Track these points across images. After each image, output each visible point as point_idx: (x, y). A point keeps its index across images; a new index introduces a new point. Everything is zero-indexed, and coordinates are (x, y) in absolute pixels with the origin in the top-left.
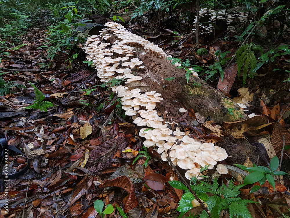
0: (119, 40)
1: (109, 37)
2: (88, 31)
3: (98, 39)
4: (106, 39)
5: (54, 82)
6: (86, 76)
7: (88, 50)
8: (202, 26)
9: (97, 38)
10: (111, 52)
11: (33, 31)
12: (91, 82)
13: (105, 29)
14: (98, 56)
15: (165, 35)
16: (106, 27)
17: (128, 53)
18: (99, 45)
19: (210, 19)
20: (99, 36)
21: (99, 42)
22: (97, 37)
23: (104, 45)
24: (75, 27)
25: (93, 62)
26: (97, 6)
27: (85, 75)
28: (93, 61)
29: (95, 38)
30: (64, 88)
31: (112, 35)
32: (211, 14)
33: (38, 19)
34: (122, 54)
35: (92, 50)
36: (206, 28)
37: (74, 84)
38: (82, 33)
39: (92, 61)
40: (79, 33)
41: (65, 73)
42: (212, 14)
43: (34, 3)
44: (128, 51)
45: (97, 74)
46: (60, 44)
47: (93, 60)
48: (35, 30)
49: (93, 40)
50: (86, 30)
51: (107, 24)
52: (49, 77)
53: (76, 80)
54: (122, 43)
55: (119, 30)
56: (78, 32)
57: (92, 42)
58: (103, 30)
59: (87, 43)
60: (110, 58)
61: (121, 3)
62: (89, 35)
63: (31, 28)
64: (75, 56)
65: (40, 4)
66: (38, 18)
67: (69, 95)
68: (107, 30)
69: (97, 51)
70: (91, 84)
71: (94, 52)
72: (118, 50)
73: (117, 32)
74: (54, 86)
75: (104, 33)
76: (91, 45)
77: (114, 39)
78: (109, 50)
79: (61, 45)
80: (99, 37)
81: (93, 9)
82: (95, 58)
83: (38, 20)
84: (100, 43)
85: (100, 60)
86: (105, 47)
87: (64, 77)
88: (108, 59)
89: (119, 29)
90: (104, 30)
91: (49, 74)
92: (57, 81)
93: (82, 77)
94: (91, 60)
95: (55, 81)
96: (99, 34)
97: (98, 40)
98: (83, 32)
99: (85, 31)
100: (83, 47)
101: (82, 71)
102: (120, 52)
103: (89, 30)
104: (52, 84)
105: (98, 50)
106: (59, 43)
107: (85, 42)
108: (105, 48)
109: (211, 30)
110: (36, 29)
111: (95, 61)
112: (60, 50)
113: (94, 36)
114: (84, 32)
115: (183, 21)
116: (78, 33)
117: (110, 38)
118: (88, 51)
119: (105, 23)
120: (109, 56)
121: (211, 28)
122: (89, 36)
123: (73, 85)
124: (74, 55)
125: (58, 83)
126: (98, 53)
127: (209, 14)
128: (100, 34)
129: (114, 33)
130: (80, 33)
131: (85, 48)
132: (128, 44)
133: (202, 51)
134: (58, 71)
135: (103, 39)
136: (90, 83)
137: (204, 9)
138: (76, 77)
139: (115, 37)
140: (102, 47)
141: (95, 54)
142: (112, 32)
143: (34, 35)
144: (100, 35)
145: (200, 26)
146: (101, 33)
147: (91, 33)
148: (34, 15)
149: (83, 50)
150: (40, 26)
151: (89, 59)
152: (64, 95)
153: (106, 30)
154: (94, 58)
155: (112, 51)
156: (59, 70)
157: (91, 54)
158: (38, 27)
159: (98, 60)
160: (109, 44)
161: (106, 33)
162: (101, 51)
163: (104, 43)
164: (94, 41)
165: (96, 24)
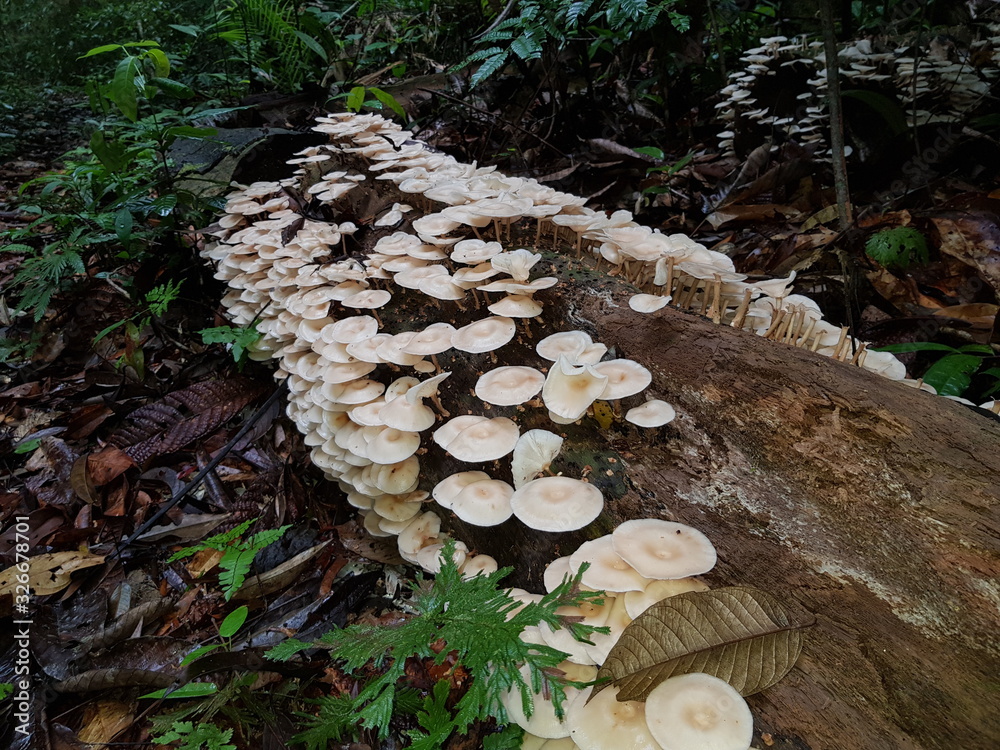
0: (409, 203)
1: (344, 188)
2: (231, 164)
3: (285, 200)
4: (325, 198)
5: (34, 462)
6: (223, 413)
7: (232, 264)
8: (765, 116)
9: (277, 195)
10: (374, 284)
11: (9, 173)
12: (252, 456)
13: (317, 148)
14: (292, 303)
15: (600, 165)
16: (324, 139)
17: (497, 297)
18: (289, 233)
19: (809, 82)
20: (286, 183)
21: (289, 218)
22: (278, 189)
23: (321, 234)
24: (161, 142)
25: (263, 335)
26: (272, 60)
27: (218, 409)
28: (260, 328)
29: (267, 198)
30: (85, 510)
31: (362, 177)
32: (810, 61)
33: (44, 128)
34: (454, 297)
35: (252, 267)
36: (789, 124)
37: (148, 475)
38: (202, 174)
39: (252, 325)
40: (189, 172)
41: (99, 397)
42: (816, 61)
43: (42, 75)
44: (492, 279)
45: (289, 410)
46: (85, 232)
47: (257, 319)
48: (16, 170)
49: (256, 209)
50: (222, 158)
51: (326, 125)
52: (21, 417)
53: (162, 446)
54: (436, 226)
55: (398, 149)
56: (187, 167)
57: (249, 221)
58: (305, 156)
59: (226, 223)
60: (372, 324)
61: (367, 49)
62: (234, 184)
63: (6, 164)
64: (161, 298)
65: (60, 78)
66: (45, 124)
67: (111, 566)
68: (332, 154)
69: (283, 271)
70: (255, 468)
71: (263, 274)
72: (424, 270)
73: (389, 158)
74: (28, 490)
75: (315, 173)
76: (249, 235)
77: (375, 196)
78: (357, 267)
79: (88, 240)
80: (287, 190)
81: (253, 75)
82: (271, 313)
83: (41, 130)
84: (299, 226)
85: (305, 334)
86: (330, 247)
87: (94, 424)
88: (360, 337)
89: (397, 145)
90: (313, 156)
91: (23, 402)
92: (53, 454)
93: (197, 426)
94: (250, 317)
95: (40, 452)
96: (289, 172)
97: (286, 204)
98: (207, 171)
99: (215, 163)
100: (207, 246)
101: (200, 386)
102: (440, 286)
103: (235, 156)
104: (23, 476)
105: (290, 264)
106: (78, 232)
107: (218, 219)
108: (329, 252)
109: (816, 131)
110: (28, 164)
111: (273, 330)
112: (80, 270)
113: (261, 188)
114: (212, 167)
115: (633, 107)
116: (183, 175)
117: (349, 194)
118: (229, 268)
119: (318, 119)
120: (365, 312)
121: (815, 123)
122: (237, 189)
123: (144, 482)
124: (153, 294)
125: (58, 468)
126: (290, 283)
127: (802, 61)
128: (292, 176)
129: (372, 168)
130: (196, 172)
131: (215, 253)
132: (481, 230)
133: (902, 247)
134: (72, 382)
135: (308, 198)
136: (248, 462)
137: (772, 39)
138: (164, 427)
139: (378, 186)
140: (312, 249)
141: (272, 289)
142: (360, 164)
143: (10, 192)
144: (294, 179)
145: (760, 119)
146: (296, 167)
147: (249, 172)
148: (31, 116)
149: (206, 261)
150: (46, 153)
151: (240, 315)
152: (76, 576)
153: (323, 151)
154: (269, 312)
155: (377, 274)
156: (77, 373)
157: (248, 287)
158: (34, 159)
159: (290, 329)
160: (349, 227)
161: (322, 170)
162: (308, 276)
163: (323, 226)
164: (262, 214)
165: (270, 129)
